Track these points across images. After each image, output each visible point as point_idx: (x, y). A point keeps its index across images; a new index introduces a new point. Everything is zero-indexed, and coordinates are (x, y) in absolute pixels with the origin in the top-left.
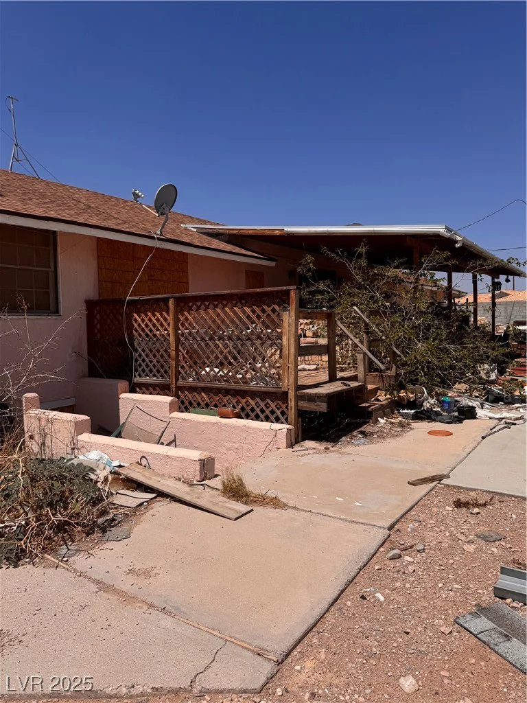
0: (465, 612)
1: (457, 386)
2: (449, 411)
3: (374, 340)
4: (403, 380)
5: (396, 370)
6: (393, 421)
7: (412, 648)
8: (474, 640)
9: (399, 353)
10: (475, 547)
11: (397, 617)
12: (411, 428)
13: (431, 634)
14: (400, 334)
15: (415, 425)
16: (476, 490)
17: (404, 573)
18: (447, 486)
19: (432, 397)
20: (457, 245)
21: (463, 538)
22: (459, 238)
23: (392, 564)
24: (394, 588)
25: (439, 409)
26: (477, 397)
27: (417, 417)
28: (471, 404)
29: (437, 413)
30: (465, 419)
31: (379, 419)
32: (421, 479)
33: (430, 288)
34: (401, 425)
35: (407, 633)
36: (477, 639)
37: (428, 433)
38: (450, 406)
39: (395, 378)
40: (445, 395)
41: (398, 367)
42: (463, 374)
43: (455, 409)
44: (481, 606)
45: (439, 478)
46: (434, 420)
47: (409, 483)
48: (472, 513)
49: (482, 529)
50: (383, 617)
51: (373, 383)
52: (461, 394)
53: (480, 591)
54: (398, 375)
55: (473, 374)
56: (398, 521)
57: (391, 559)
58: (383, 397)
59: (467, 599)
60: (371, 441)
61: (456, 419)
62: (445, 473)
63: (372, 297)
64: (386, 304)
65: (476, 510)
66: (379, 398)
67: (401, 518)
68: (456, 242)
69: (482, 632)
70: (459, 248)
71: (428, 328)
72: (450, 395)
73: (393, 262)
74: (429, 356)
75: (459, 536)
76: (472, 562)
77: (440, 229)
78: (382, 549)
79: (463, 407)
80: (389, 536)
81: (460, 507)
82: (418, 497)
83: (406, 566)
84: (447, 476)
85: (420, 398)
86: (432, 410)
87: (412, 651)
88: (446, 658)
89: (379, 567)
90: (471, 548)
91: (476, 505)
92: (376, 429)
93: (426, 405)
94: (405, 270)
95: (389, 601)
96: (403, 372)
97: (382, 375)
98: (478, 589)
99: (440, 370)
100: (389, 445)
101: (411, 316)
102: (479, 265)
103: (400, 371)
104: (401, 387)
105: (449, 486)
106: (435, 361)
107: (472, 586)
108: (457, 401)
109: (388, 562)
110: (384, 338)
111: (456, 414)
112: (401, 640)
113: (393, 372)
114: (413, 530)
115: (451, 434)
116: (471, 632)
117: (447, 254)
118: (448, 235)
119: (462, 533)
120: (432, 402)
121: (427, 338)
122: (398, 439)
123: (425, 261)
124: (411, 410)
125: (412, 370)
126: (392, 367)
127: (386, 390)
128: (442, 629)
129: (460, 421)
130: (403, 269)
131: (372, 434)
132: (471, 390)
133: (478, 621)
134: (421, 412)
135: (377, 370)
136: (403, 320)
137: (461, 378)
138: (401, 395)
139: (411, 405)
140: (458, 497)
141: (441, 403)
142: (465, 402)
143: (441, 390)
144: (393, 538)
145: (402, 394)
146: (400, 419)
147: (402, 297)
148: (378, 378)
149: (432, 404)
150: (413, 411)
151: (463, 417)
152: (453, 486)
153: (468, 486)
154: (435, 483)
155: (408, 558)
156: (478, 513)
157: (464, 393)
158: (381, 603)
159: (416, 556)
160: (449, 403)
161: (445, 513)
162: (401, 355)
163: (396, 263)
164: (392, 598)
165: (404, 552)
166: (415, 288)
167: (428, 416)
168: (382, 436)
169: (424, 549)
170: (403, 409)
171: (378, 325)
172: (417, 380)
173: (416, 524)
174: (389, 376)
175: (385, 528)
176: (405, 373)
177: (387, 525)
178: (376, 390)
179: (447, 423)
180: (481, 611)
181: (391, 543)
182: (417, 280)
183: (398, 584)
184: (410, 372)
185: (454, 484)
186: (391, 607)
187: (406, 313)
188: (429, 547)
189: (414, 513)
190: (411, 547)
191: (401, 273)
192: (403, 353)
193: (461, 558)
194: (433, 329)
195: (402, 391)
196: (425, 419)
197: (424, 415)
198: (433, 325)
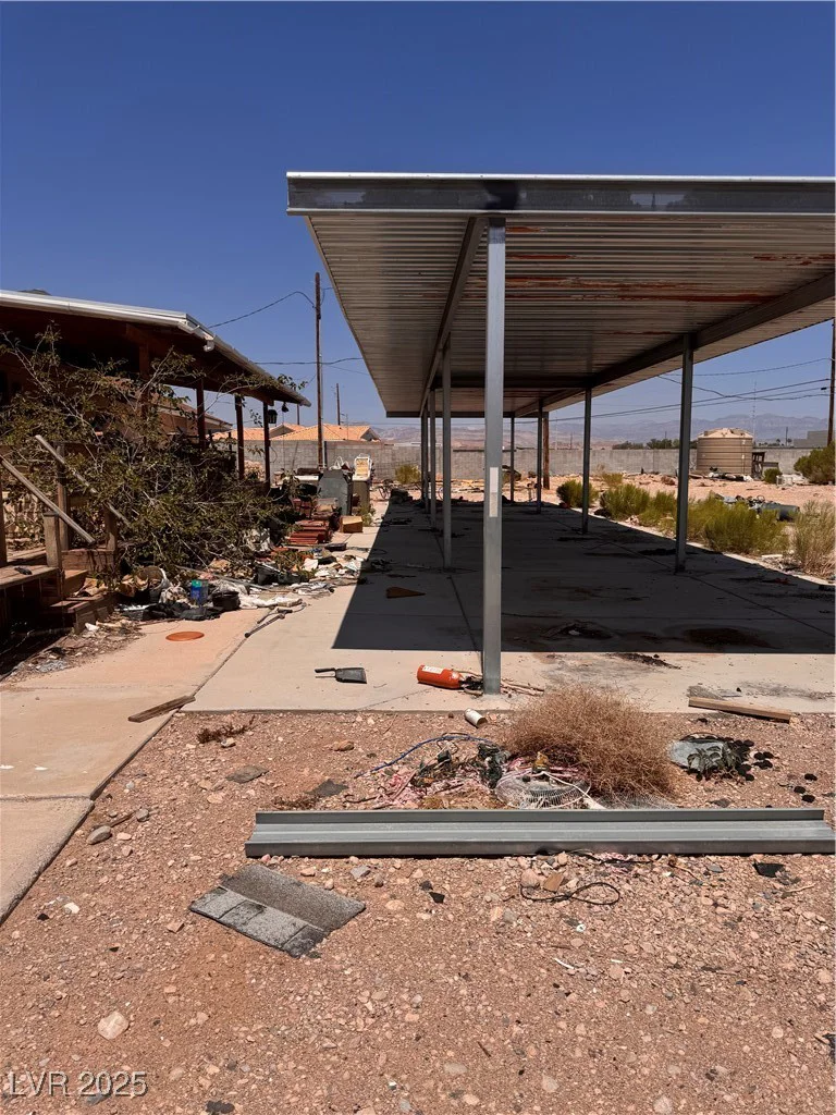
0: (204, 892)
1: (213, 564)
2: (201, 602)
3: (75, 494)
4: (128, 559)
5: (116, 544)
6: (110, 625)
7: (122, 969)
8: (215, 927)
9: (119, 515)
10: (224, 795)
11: (99, 931)
12: (141, 634)
13: (152, 939)
14: (119, 484)
15: (147, 628)
16: (231, 712)
17: (115, 859)
18: (190, 714)
19: (175, 583)
20: (207, 348)
21: (208, 785)
22: (209, 338)
23: (95, 850)
24: (97, 886)
25: (185, 600)
26: (242, 578)
27: (150, 616)
28: (231, 589)
29: (183, 607)
30: (223, 612)
31: (87, 625)
32: (150, 711)
33: (167, 411)
34: (124, 630)
35: (115, 950)
36: (219, 925)
37: (168, 638)
38: (201, 595)
39: (115, 556)
40: (195, 578)
41: (118, 538)
42: (222, 545)
43: (209, 597)
44: (227, 876)
45: (177, 705)
46: (178, 618)
47: (130, 719)
48: (224, 747)
49: (237, 767)
50: (75, 938)
51: (77, 566)
52: (218, 574)
53: (228, 856)
54: (119, 551)
55: (236, 545)
56: (108, 782)
57: (95, 843)
58: (94, 589)
59: (208, 872)
60: (70, 662)
61: (209, 613)
62: (189, 694)
63: (71, 420)
64: (97, 433)
65: (230, 741)
66: (87, 590)
67: (114, 776)
68: (205, 342)
69: (226, 912)
70: (210, 352)
71: (167, 476)
72: (202, 577)
73: (106, 364)
74: (168, 519)
75: (203, 784)
76: (219, 817)
77: (180, 320)
78: (79, 832)
79: (220, 594)
80: (93, 807)
81: (208, 741)
82: (144, 737)
83: (119, 848)
84: (191, 699)
85: (156, 585)
86: (174, 601)
87: (121, 975)
88: (174, 966)
89: (74, 860)
90: (217, 798)
91: (231, 734)
92: (81, 642)
93: (166, 595)
94: (125, 380)
95: (86, 909)
96: (126, 545)
97: (92, 553)
98: (225, 853)
99: (186, 540)
100: (104, 663)
101: (138, 454)
102: (240, 381)
103: (121, 544)
104: (125, 569)
105: (192, 712)
106: (179, 526)
107: (216, 852)
108: (212, 586)
109: (88, 850)
110: (93, 491)
111: (211, 605)
112: (103, 963)
113: (111, 545)
114: (134, 790)
115: (203, 635)
116: (211, 918)
117: (190, 359)
118: (190, 329)
119: (207, 779)
120: (175, 590)
121: (166, 491)
122: (117, 653)
123: (156, 367)
124: (142, 605)
125: (143, 541)
126: (108, 539)
127: (98, 577)
128: (169, 927)
129: (215, 614)
130: (122, 377)
131: (73, 650)
132: (233, 568)
133: (221, 899)
134: (158, 608)
135: (84, 544)
136: (127, 461)
137: (220, 551)
138: (126, 583)
139: (141, 597)
140: (206, 727)
141: (188, 590)
142: (225, 586)
143: (189, 570)
144: (98, 811)
145: (127, 581)
146: (124, 621)
147: (122, 423)
148: (85, 558)
149: (175, 594)
150: (144, 607)
151: (220, 609)
152: (199, 712)
153: (221, 709)
154: (172, 712)
155: (123, 836)
156: (233, 745)
157: (223, 573)
158: (75, 916)
159: (135, 829)
160: (200, 589)
161: (184, 754)
162: (124, 518)
163: (111, 365)
164: (93, 903)
165: (116, 827)
166: (144, 409)
167: (169, 612)
168: (91, 652)
169: (148, 816)
170: (130, 605)
171: (81, 470)
172: (151, 557)
173: (138, 781)
174: (105, 554)
175: (86, 798)
176: (131, 548)
177: (89, 790)
178: (82, 578)
179: (196, 620)
180: (229, 881)
181: (95, 819)
182: (146, 396)
183: (103, 880)
184: (140, 546)
185: (201, 709)
186: (91, 917)
187: (130, 449)
188: (156, 811)
189: (136, 764)
190: (128, 817)
191: (118, 383)
192: (127, 515)
193: (204, 815)
194: (174, 477)
195: (126, 577)
196: (163, 617)
197: (163, 611)
198: (174, 471)
